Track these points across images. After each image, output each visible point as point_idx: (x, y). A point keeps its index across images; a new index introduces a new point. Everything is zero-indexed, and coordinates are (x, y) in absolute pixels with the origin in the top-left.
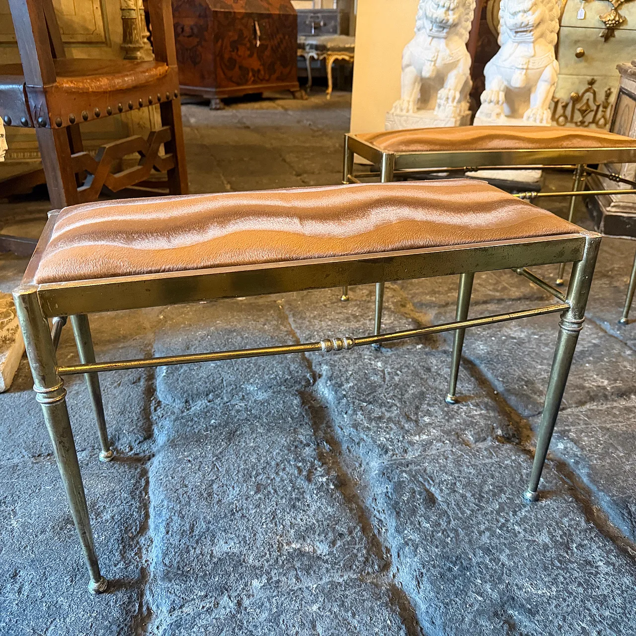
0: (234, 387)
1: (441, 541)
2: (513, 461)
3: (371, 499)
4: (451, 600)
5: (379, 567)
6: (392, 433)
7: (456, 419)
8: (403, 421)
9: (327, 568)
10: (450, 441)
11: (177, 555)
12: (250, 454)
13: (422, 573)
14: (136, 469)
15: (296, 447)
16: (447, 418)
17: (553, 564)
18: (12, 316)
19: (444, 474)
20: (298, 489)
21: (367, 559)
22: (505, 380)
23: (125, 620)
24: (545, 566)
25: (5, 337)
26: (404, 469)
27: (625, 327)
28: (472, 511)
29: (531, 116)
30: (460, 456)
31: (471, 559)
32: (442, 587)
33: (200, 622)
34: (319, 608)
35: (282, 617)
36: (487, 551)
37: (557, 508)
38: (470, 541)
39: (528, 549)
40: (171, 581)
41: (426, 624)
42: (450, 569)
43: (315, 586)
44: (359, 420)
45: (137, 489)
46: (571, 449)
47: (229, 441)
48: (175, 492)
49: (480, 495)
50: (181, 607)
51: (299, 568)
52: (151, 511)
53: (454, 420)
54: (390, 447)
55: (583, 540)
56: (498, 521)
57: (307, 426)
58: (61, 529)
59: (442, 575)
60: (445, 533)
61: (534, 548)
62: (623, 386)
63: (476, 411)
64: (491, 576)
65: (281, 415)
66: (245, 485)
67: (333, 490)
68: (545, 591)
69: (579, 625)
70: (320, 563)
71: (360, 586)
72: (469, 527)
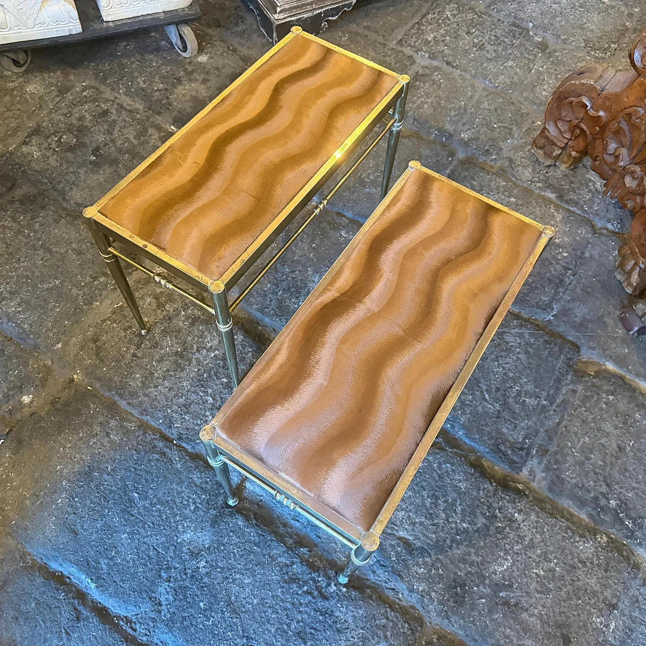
1: (438, 576)
3: (370, 573)
4: (473, 616)
5: (420, 627)
12: (264, 612)
13: (446, 611)
15: (287, 573)
17: (498, 539)
19: (398, 513)
24: (496, 544)
31: (460, 576)
32: (463, 612)
37: (471, 485)
38: (451, 560)
39: (480, 538)
47: (236, 613)
49: (429, 514)
55: (498, 503)
56: (452, 528)
57: (274, 543)
60: (435, 567)
61: (482, 534)
64: (478, 578)
65: (245, 548)
67: (347, 592)
68: (507, 564)
69: (533, 573)
72: (442, 550)
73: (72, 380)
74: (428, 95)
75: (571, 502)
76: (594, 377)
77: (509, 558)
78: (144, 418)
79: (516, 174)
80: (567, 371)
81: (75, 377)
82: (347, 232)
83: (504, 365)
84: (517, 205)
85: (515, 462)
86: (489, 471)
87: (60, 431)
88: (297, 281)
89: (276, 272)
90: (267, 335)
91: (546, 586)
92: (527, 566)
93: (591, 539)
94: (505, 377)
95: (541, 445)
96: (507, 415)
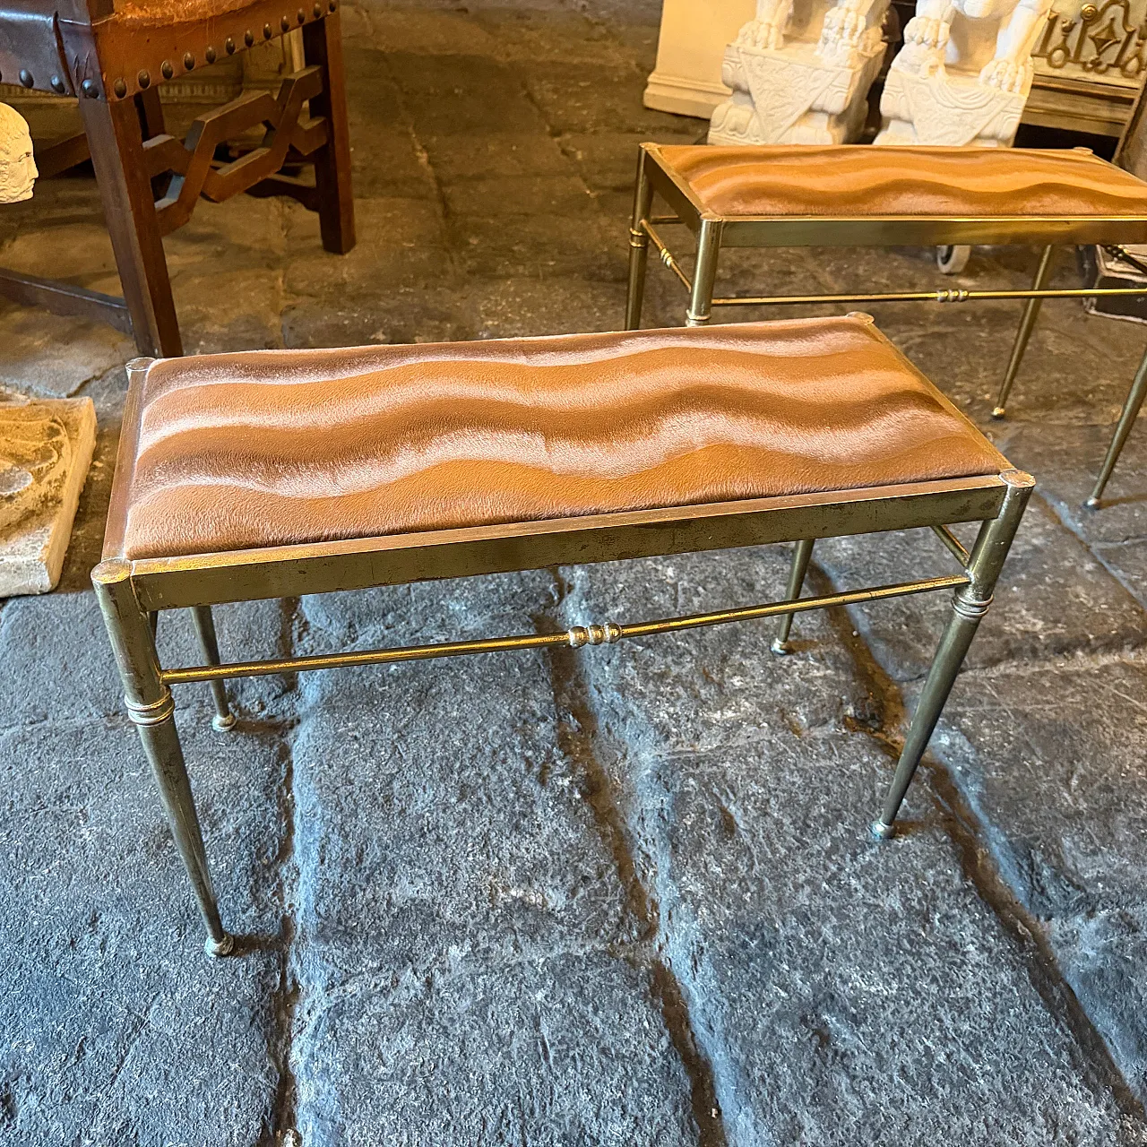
0: (429, 604)
1: (736, 898)
2: (864, 765)
3: (636, 817)
4: (740, 994)
5: (639, 933)
6: (679, 704)
7: (783, 684)
8: (699, 683)
9: (561, 932)
10: (769, 723)
11: (337, 899)
12: (452, 731)
13: (702, 948)
14: (271, 746)
15: (525, 722)
16: (769, 680)
17: (899, 946)
18: (54, 459)
19: (753, 784)
20: (525, 797)
21: (622, 920)
22: (873, 613)
23: (261, 999)
24: (887, 949)
25: (45, 496)
26: (691, 770)
27: (1093, 514)
28: (789, 849)
29: (994, 75)
30: (782, 753)
31: (777, 930)
32: (729, 973)
33: (372, 1009)
34: (546, 997)
35: (492, 1008)
36: (804, 918)
37: (922, 851)
38: (780, 900)
39: (866, 918)
40: (328, 942)
41: (700, 1029)
42: (744, 945)
43: (542, 960)
44: (629, 678)
45: (274, 782)
46: (961, 748)
47: (420, 705)
48: (334, 793)
49: (804, 823)
50: (343, 984)
51: (521, 931)
52: (297, 821)
53: (780, 685)
54: (674, 730)
55: (951, 908)
56: (826, 869)
57: (545, 686)
58: (159, 847)
59: (731, 953)
60: (743, 884)
61: (875, 918)
62: (1067, 635)
63: (818, 669)
64: (805, 960)
65: (504, 661)
66: (443, 785)
67: (578, 801)
68: (881, 989)
69: (922, 1043)
70: (552, 923)
71: (609, 964)
72: (781, 876)
75: (1115, 1031)
85: (1043, 891)
86: (980, 869)
91: (930, 1080)
92: (921, 1025)
93: (1108, 1108)
94: (1139, 786)
95: (1127, 914)
96: (1091, 827)
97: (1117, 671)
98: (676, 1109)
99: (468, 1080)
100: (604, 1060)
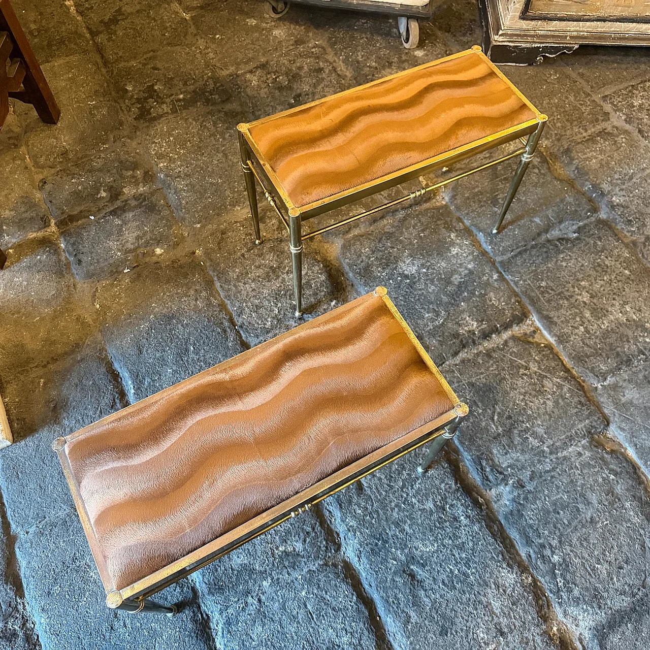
1: (369, 523)
4: (379, 568)
5: (335, 550)
9: (304, 562)
13: (361, 551)
17: (435, 526)
21: (327, 547)
23: (197, 627)
24: (431, 529)
27: (496, 239)
28: (386, 491)
31: (387, 534)
32: (373, 560)
33: (241, 619)
34: (306, 593)
35: (287, 604)
37: (438, 475)
38: (387, 518)
39: (420, 516)
40: (214, 595)
41: (367, 587)
42: (377, 544)
43: (300, 577)
50: (226, 611)
51: (288, 566)
55: (453, 501)
56: (402, 497)
59: (372, 550)
60: (371, 515)
61: (424, 515)
62: (487, 328)
64: (400, 544)
68: (431, 548)
69: (448, 567)
70: (300, 559)
71: (326, 570)
72: (384, 507)
73: (194, 253)
74: (602, 152)
75: (518, 537)
76: (607, 453)
77: (436, 545)
78: (226, 300)
79: (645, 253)
80: (585, 434)
81: (197, 251)
82: (457, 236)
83: (528, 402)
84: (629, 278)
85: (488, 479)
86: (462, 474)
87: (168, 282)
88: (391, 256)
89: (379, 242)
90: (344, 286)
91: (453, 583)
92: (447, 560)
93: (516, 573)
94: (522, 412)
95: (520, 479)
96: (504, 441)
97: (511, 343)
98: (365, 624)
99: (287, 637)
100: (334, 613)
